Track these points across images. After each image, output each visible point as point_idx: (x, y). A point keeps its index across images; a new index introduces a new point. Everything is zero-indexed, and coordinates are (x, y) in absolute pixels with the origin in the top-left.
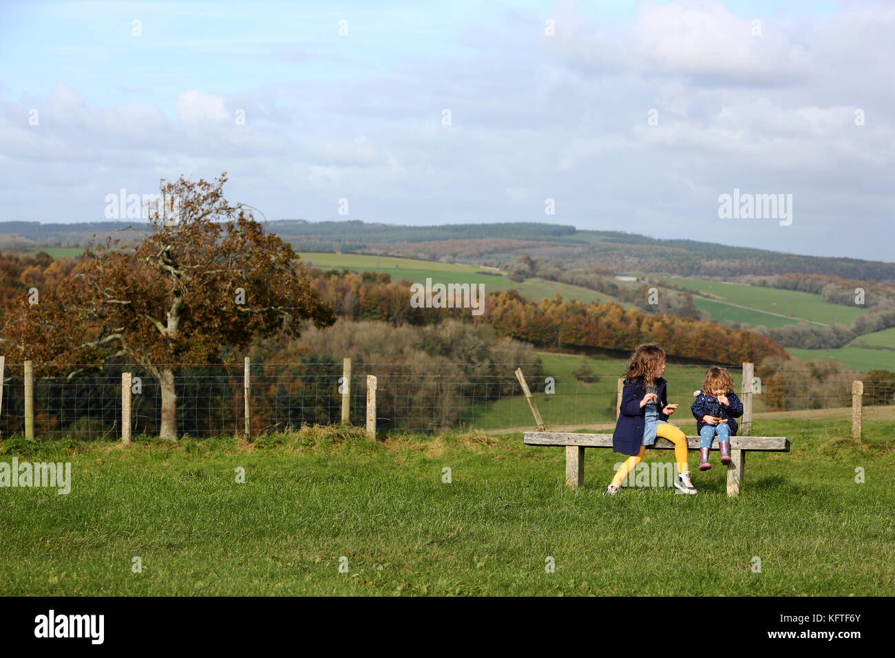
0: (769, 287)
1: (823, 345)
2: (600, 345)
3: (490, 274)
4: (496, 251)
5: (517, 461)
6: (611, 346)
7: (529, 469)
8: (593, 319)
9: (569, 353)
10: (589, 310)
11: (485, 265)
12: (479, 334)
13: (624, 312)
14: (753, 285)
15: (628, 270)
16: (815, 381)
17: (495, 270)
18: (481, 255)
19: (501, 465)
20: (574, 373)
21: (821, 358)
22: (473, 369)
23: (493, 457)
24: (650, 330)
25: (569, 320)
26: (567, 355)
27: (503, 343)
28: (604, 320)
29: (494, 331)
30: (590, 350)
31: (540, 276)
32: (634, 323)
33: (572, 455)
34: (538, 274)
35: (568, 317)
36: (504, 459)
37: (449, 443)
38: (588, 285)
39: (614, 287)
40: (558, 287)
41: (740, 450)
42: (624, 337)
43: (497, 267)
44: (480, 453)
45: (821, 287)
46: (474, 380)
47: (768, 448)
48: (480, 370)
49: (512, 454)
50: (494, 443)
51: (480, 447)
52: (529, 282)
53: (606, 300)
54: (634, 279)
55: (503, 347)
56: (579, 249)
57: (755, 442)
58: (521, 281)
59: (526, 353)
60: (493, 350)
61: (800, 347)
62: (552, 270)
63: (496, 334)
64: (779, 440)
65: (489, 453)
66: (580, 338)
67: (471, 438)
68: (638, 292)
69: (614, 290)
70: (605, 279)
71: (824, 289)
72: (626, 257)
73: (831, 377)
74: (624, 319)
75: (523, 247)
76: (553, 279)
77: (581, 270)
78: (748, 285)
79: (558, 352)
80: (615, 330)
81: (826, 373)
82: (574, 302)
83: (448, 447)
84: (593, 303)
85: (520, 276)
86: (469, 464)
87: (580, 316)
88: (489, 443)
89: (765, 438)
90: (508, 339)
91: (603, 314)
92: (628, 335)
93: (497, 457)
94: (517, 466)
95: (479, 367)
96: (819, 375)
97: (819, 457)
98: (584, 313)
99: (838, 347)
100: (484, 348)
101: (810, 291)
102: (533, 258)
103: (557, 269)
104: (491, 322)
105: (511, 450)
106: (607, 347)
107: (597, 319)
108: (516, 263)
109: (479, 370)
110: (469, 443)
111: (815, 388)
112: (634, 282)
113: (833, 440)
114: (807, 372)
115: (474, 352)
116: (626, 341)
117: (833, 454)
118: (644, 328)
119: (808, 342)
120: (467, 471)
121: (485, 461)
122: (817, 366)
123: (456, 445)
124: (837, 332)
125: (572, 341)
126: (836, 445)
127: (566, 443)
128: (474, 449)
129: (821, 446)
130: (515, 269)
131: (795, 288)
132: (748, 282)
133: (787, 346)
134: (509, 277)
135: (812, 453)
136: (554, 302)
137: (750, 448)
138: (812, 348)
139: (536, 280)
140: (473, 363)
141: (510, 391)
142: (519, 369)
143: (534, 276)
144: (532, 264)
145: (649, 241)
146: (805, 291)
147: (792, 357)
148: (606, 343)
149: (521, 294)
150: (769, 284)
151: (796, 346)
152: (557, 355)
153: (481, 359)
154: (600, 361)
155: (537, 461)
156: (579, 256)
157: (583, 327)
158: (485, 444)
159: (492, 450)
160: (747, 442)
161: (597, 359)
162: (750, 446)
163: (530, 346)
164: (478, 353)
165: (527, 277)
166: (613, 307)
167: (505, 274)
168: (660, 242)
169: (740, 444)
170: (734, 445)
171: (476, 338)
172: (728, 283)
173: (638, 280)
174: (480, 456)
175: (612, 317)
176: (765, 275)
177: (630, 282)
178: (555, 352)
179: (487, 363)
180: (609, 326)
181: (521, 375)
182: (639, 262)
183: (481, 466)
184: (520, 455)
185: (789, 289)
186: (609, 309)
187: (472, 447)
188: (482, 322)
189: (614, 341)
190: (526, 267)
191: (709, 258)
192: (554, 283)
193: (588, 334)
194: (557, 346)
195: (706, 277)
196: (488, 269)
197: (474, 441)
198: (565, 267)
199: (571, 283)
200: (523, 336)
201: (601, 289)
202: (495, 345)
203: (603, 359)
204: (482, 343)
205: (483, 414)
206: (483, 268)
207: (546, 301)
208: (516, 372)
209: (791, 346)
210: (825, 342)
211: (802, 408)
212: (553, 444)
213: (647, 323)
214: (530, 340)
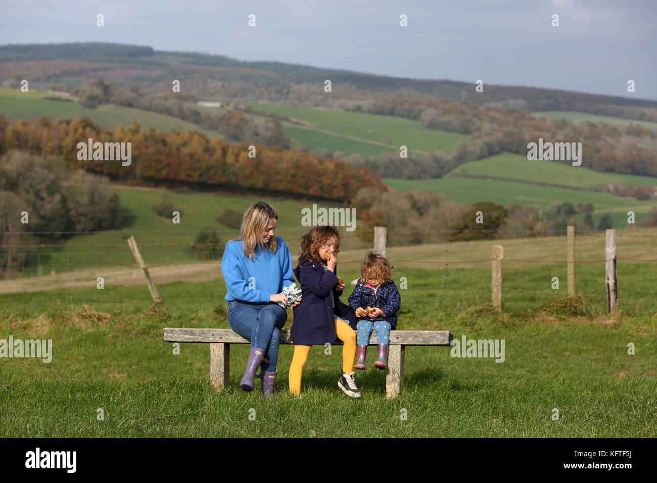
0: (363, 112)
1: (422, 175)
2: (182, 177)
3: (59, 99)
4: (65, 74)
5: (131, 338)
6: (195, 178)
7: (146, 348)
8: (174, 150)
9: (149, 186)
10: (169, 140)
11: (54, 89)
12: (48, 167)
13: (208, 141)
14: (347, 110)
15: (212, 95)
16: (415, 214)
17: (64, 95)
18: (48, 78)
19: (114, 345)
20: (154, 208)
21: (421, 188)
22: (42, 206)
23: (105, 335)
24: (237, 161)
25: (149, 151)
26: (146, 189)
27: (76, 176)
28: (186, 151)
29: (65, 163)
30: (171, 183)
31: (114, 102)
32: (219, 153)
33: (217, 353)
34: (112, 99)
35: (147, 147)
36: (117, 337)
37: (54, 320)
38: (167, 112)
39: (196, 114)
40: (135, 113)
41: (400, 346)
42: (209, 169)
43: (67, 91)
44: (91, 330)
45: (420, 112)
46: (43, 217)
47: (430, 343)
48: (51, 205)
49: (125, 331)
50: (105, 318)
51: (90, 324)
52: (102, 109)
53: (188, 127)
54: (217, 105)
55: (76, 181)
56: (158, 72)
57: (416, 337)
58: (94, 107)
59: (101, 187)
60: (65, 184)
61: (397, 178)
62: (128, 94)
63: (68, 166)
64: (443, 335)
65: (100, 330)
66: (161, 170)
67: (79, 314)
68: (222, 118)
69: (196, 117)
70: (187, 105)
71: (423, 114)
72: (209, 80)
73: (432, 211)
74: (208, 150)
75: (95, 70)
76: (129, 104)
77: (160, 95)
78: (342, 111)
79: (137, 185)
80: (198, 161)
81: (427, 205)
82: (153, 130)
83: (54, 325)
84: (174, 132)
85: (92, 102)
86: (78, 343)
87: (160, 146)
88: (99, 319)
89: (427, 332)
90: (81, 172)
91: (185, 144)
92: (212, 167)
93: (110, 335)
94: (132, 345)
95: (50, 202)
96: (420, 209)
97: (457, 328)
98: (164, 143)
99: (438, 176)
100: (54, 182)
101: (408, 116)
102: (107, 82)
103: (133, 95)
104: (61, 153)
105: (125, 326)
106: (190, 179)
107: (178, 149)
108: (88, 87)
109: (48, 206)
110: (76, 320)
111: (414, 221)
112: (218, 108)
113: (471, 309)
114: (405, 204)
115: (43, 186)
116: (211, 172)
117: (472, 325)
118: (230, 159)
119: (406, 171)
120: (77, 352)
121: (97, 340)
122: (416, 197)
123: (63, 321)
124: (437, 160)
125: (151, 173)
126: (475, 315)
127: (211, 339)
128: (83, 326)
129: (459, 316)
130: (87, 94)
131: (392, 113)
132: (341, 107)
133: (383, 176)
134: (80, 103)
135: (450, 323)
136: (131, 131)
137: (411, 343)
138: (410, 178)
139: (111, 107)
140: (42, 199)
141: (83, 230)
142: (132, 237)
143: (108, 102)
144: (106, 89)
145: (234, 63)
146: (402, 116)
147: (391, 189)
148: (189, 176)
149: (95, 121)
150: (365, 108)
151: (393, 176)
152: (135, 188)
153: (51, 193)
154: (183, 196)
155: (153, 338)
156: (158, 79)
157: (163, 158)
158: (95, 320)
159: (103, 327)
160: (407, 336)
161: (179, 192)
162: (410, 341)
163: (105, 180)
164: (48, 188)
165: (100, 103)
166: (196, 137)
167: (76, 99)
168: (245, 64)
169: (400, 339)
170: (393, 340)
171: (46, 171)
172: (319, 109)
173: (222, 106)
174: (90, 334)
175: (195, 147)
176: (359, 99)
177: (213, 108)
178: (133, 185)
179: (57, 198)
180: (192, 156)
181: (134, 244)
182: (223, 86)
183: (92, 346)
184: (134, 332)
185: (386, 114)
186: (191, 139)
187: (81, 324)
188: (52, 153)
189: (197, 174)
190: (98, 91)
191: (299, 81)
192: (129, 109)
193: (168, 165)
194: (134, 178)
195: (296, 102)
196: (57, 94)
197: (83, 317)
198: (142, 92)
199: (149, 109)
200: (98, 169)
201: (182, 116)
202: (66, 179)
203: (186, 193)
204: (52, 176)
205: (53, 254)
206: (51, 93)
207: (122, 130)
208: (129, 241)
209: (388, 176)
210: (424, 172)
211: (401, 244)
212: (196, 341)
213: (233, 153)
214: (105, 171)
